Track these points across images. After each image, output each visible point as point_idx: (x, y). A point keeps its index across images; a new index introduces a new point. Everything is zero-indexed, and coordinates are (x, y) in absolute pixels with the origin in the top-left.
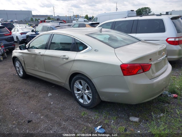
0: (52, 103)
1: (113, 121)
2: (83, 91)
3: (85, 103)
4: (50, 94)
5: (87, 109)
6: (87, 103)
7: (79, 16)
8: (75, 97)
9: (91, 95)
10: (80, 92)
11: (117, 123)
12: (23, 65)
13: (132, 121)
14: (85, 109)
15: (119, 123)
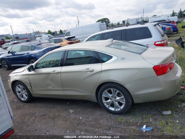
0: (81, 118)
1: (151, 119)
2: (114, 99)
3: (117, 110)
4: (71, 111)
5: (120, 115)
6: (119, 109)
7: (39, 32)
8: (105, 107)
9: (124, 100)
10: (109, 100)
11: (156, 120)
12: (29, 88)
13: (166, 115)
14: (118, 116)
15: (157, 119)
